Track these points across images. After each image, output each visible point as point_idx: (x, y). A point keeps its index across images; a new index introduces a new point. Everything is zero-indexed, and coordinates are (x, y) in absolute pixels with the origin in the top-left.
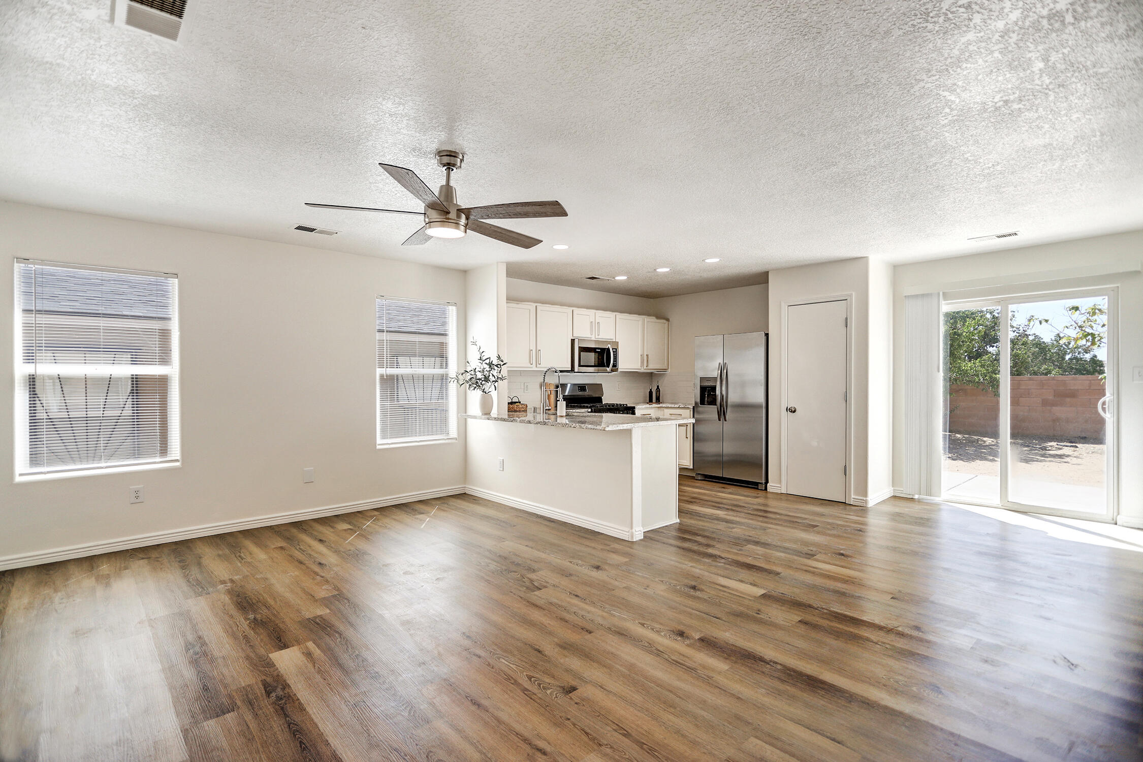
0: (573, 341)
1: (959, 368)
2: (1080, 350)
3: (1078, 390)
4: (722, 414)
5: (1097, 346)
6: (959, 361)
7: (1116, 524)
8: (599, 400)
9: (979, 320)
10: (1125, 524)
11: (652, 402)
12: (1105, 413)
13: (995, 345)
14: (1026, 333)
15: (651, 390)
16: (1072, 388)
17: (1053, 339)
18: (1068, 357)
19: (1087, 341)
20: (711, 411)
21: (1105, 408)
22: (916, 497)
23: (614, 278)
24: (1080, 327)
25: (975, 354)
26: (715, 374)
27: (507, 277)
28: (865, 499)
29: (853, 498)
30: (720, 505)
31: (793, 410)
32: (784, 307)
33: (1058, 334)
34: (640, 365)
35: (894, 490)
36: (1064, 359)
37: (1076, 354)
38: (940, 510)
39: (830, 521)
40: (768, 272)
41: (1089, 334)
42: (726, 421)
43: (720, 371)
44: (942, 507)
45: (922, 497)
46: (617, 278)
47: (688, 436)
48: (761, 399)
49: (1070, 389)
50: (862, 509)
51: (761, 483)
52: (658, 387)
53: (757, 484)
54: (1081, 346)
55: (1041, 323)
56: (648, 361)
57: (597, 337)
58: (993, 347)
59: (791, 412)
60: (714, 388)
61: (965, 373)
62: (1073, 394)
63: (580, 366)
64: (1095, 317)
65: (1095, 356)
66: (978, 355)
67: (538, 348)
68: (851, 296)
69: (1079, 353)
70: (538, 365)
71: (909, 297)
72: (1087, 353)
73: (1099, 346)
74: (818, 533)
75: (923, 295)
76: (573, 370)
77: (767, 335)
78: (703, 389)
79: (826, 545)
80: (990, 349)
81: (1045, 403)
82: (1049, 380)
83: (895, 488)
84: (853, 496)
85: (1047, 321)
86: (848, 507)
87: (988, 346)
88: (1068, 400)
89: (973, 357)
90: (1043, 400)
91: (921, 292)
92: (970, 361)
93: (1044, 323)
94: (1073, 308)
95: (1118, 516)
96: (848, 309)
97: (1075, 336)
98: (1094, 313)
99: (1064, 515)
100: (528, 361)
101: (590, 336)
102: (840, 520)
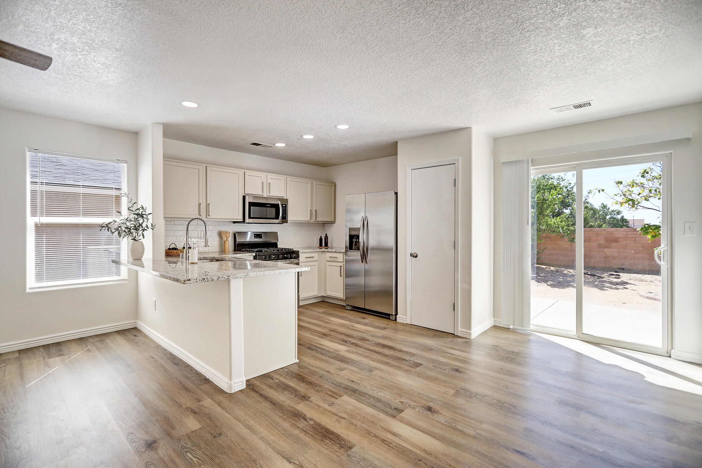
0: (244, 198)
1: (547, 222)
2: (615, 213)
3: (619, 238)
4: (364, 257)
5: (635, 208)
6: (547, 218)
7: (670, 357)
8: (275, 245)
9: (559, 191)
10: (678, 358)
11: (322, 246)
12: (660, 261)
13: (568, 208)
14: (586, 201)
15: (321, 237)
16: (616, 236)
17: (600, 206)
18: (608, 217)
19: (629, 204)
20: (356, 255)
21: (660, 257)
22: (511, 327)
23: (274, 145)
24: (624, 195)
25: (556, 213)
26: (359, 225)
27: (163, 137)
28: (469, 332)
29: (460, 331)
30: (349, 339)
31: (415, 255)
32: (409, 170)
33: (603, 203)
34: (309, 218)
35: (494, 321)
36: (606, 218)
37: (613, 215)
38: (529, 341)
39: (434, 357)
40: (397, 142)
41: (630, 200)
42: (367, 263)
43: (362, 222)
44: (531, 338)
45: (515, 327)
46: (277, 145)
47: (342, 275)
48: (393, 244)
49: (615, 237)
50: (467, 342)
51: (392, 315)
52: (326, 234)
53: (389, 315)
54: (616, 211)
55: (599, 191)
56: (316, 215)
57: (268, 194)
58: (567, 209)
59: (413, 257)
60: (358, 237)
61: (550, 225)
62: (616, 240)
63: (250, 217)
64: (633, 189)
65: (623, 217)
66: (559, 214)
67: (208, 202)
68: (458, 160)
69: (614, 215)
70: (208, 217)
71: (506, 163)
72: (619, 215)
73: (636, 208)
74: (419, 375)
75: (516, 162)
76: (244, 221)
77: (396, 194)
78: (351, 237)
79: (419, 394)
80: (565, 211)
81: (600, 246)
82: (602, 231)
83: (496, 319)
84: (460, 329)
85: (603, 190)
86: (455, 339)
87: (564, 209)
88: (614, 244)
89: (555, 216)
90: (598, 244)
91: (513, 159)
92: (553, 218)
93: (601, 192)
94: (619, 182)
95: (673, 351)
96: (456, 172)
97: (621, 201)
98: (633, 186)
99: (627, 347)
100: (197, 213)
101: (262, 194)
102: (444, 357)
